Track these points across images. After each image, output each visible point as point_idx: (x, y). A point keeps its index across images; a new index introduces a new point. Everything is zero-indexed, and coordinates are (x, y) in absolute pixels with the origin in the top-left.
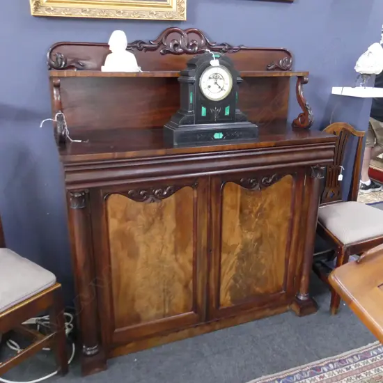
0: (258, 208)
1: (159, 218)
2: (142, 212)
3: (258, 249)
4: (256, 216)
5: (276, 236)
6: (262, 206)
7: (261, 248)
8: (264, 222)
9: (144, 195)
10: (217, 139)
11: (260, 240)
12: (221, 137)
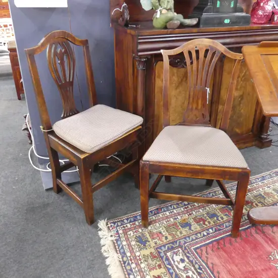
0: (243, 74)
1: (185, 79)
2: (176, 75)
3: (240, 103)
4: (241, 80)
5: (251, 94)
6: (245, 73)
7: (242, 102)
8: (246, 84)
9: (178, 62)
10: (226, 24)
11: (242, 97)
12: (228, 22)
